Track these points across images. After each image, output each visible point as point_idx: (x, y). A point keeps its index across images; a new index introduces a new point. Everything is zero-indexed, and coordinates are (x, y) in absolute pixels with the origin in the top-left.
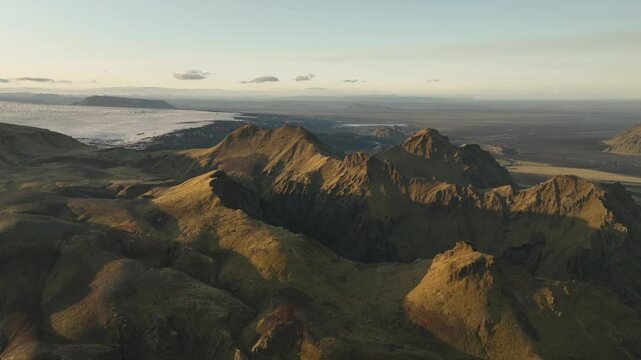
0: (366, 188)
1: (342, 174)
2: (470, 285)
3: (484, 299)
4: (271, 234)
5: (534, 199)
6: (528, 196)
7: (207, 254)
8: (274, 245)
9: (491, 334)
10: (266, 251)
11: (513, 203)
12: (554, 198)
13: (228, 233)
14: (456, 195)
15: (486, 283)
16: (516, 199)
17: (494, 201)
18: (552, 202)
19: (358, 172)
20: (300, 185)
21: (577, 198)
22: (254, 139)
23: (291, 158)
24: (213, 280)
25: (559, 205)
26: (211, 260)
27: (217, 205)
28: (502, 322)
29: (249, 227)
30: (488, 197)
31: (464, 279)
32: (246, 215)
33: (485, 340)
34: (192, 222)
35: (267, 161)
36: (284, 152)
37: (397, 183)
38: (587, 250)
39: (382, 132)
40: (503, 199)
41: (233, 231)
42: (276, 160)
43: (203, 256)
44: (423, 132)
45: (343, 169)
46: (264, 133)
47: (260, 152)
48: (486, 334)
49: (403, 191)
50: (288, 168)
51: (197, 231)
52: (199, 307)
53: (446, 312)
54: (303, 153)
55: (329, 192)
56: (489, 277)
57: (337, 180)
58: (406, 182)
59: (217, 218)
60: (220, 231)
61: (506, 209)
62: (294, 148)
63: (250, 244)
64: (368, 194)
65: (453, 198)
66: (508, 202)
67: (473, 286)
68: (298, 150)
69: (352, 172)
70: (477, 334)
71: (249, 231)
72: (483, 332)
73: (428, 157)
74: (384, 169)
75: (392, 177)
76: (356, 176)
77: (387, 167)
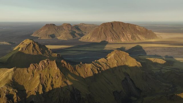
21: (125, 57)
25: (122, 61)
64: (69, 83)
66: (108, 64)
73: (40, 53)
74: (64, 66)
75: (70, 69)
76: (50, 75)
77: (65, 64)
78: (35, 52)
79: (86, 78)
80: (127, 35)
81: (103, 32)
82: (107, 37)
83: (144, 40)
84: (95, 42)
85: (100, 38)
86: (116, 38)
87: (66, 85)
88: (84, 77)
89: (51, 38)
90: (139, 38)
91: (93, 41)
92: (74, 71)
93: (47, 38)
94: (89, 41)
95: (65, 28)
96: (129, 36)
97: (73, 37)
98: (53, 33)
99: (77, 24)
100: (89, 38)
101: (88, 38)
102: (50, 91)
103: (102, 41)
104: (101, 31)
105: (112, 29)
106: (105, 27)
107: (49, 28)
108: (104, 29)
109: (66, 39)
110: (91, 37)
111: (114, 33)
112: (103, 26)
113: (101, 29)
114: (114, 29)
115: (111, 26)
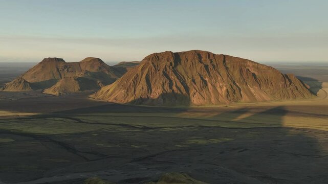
80: (214, 87)
81: (144, 76)
83: (265, 101)
84: (118, 102)
85: (133, 91)
90: (251, 95)
91: (114, 101)
93: (18, 89)
95: (82, 67)
96: (221, 87)
97: (81, 89)
100: (110, 91)
101: (108, 91)
103: (135, 100)
104: (142, 73)
105: (173, 68)
106: (156, 64)
107: (43, 67)
108: (150, 69)
109: (57, 93)
110: (115, 90)
111: (177, 79)
112: (150, 62)
113: (143, 69)
114: (180, 68)
115: (172, 60)
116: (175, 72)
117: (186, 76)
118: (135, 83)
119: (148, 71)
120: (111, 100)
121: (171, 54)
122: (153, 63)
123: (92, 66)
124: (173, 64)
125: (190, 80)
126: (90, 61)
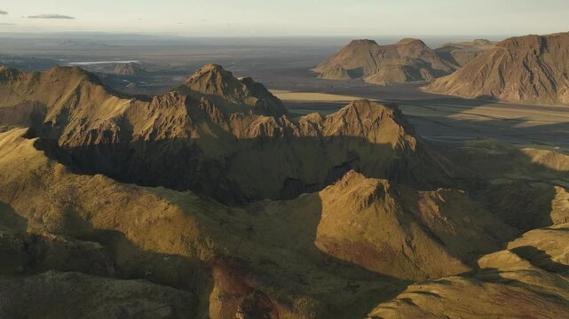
0: (190, 129)
1: (155, 117)
2: (379, 210)
3: (395, 220)
4: (160, 197)
5: (341, 123)
6: (335, 121)
7: (86, 240)
8: (172, 210)
9: (414, 249)
10: (169, 220)
11: (324, 128)
12: (356, 120)
13: (100, 207)
14: (277, 126)
15: (390, 206)
16: (325, 124)
17: (309, 128)
18: (356, 124)
19: (174, 113)
20: (108, 134)
21: (375, 119)
22: (18, 83)
23: (77, 103)
24: (112, 270)
25: (362, 125)
26: (97, 245)
27: (62, 173)
28: (415, 237)
29: (125, 194)
30: (303, 125)
31: (372, 206)
32: (112, 180)
33: (412, 257)
34: (38, 202)
35: (46, 110)
36: (65, 98)
37: (218, 121)
38: (397, 160)
39: (124, 70)
40: (315, 125)
41: (107, 203)
42: (59, 107)
43: (84, 243)
44: (209, 67)
45: (153, 111)
46: (29, 77)
47: (32, 98)
48: (410, 251)
49: (226, 128)
50: (77, 115)
51: (53, 211)
52: (131, 311)
53: (370, 240)
54: (92, 97)
55: (147, 137)
56: (389, 199)
57: (151, 123)
58: (226, 119)
59: (73, 189)
60: (89, 206)
61: (320, 133)
62: (78, 91)
63: (140, 213)
64: (194, 135)
65: (275, 129)
66: (320, 127)
67: (381, 211)
68: (84, 94)
69: (167, 113)
70: (404, 254)
71: (129, 199)
72: (408, 251)
73: (220, 92)
74: (202, 108)
75: (213, 116)
76: (173, 117)
77: (205, 106)
78: (212, 88)
79: (243, 140)
81: (496, 67)
82: (507, 84)
84: (460, 96)
85: (481, 84)
86: (538, 88)
87: (186, 136)
88: (238, 137)
89: (347, 78)
91: (456, 95)
92: (221, 121)
93: (338, 77)
94: (445, 93)
95: (400, 52)
97: (408, 79)
98: (361, 65)
99: (453, 42)
100: (449, 83)
101: (446, 83)
102: (161, 141)
103: (483, 96)
104: (494, 63)
105: (537, 57)
106: (513, 52)
107: (354, 52)
108: (505, 59)
109: (382, 83)
110: (455, 82)
111: (541, 72)
112: (505, 49)
113: (495, 58)
114: (546, 57)
115: (537, 47)
116: (539, 63)
117: (554, 69)
118: (484, 74)
119: (502, 61)
120: (452, 93)
121: (536, 39)
122: (509, 51)
123: (412, 51)
124: (538, 52)
125: (560, 74)
126: (409, 44)
